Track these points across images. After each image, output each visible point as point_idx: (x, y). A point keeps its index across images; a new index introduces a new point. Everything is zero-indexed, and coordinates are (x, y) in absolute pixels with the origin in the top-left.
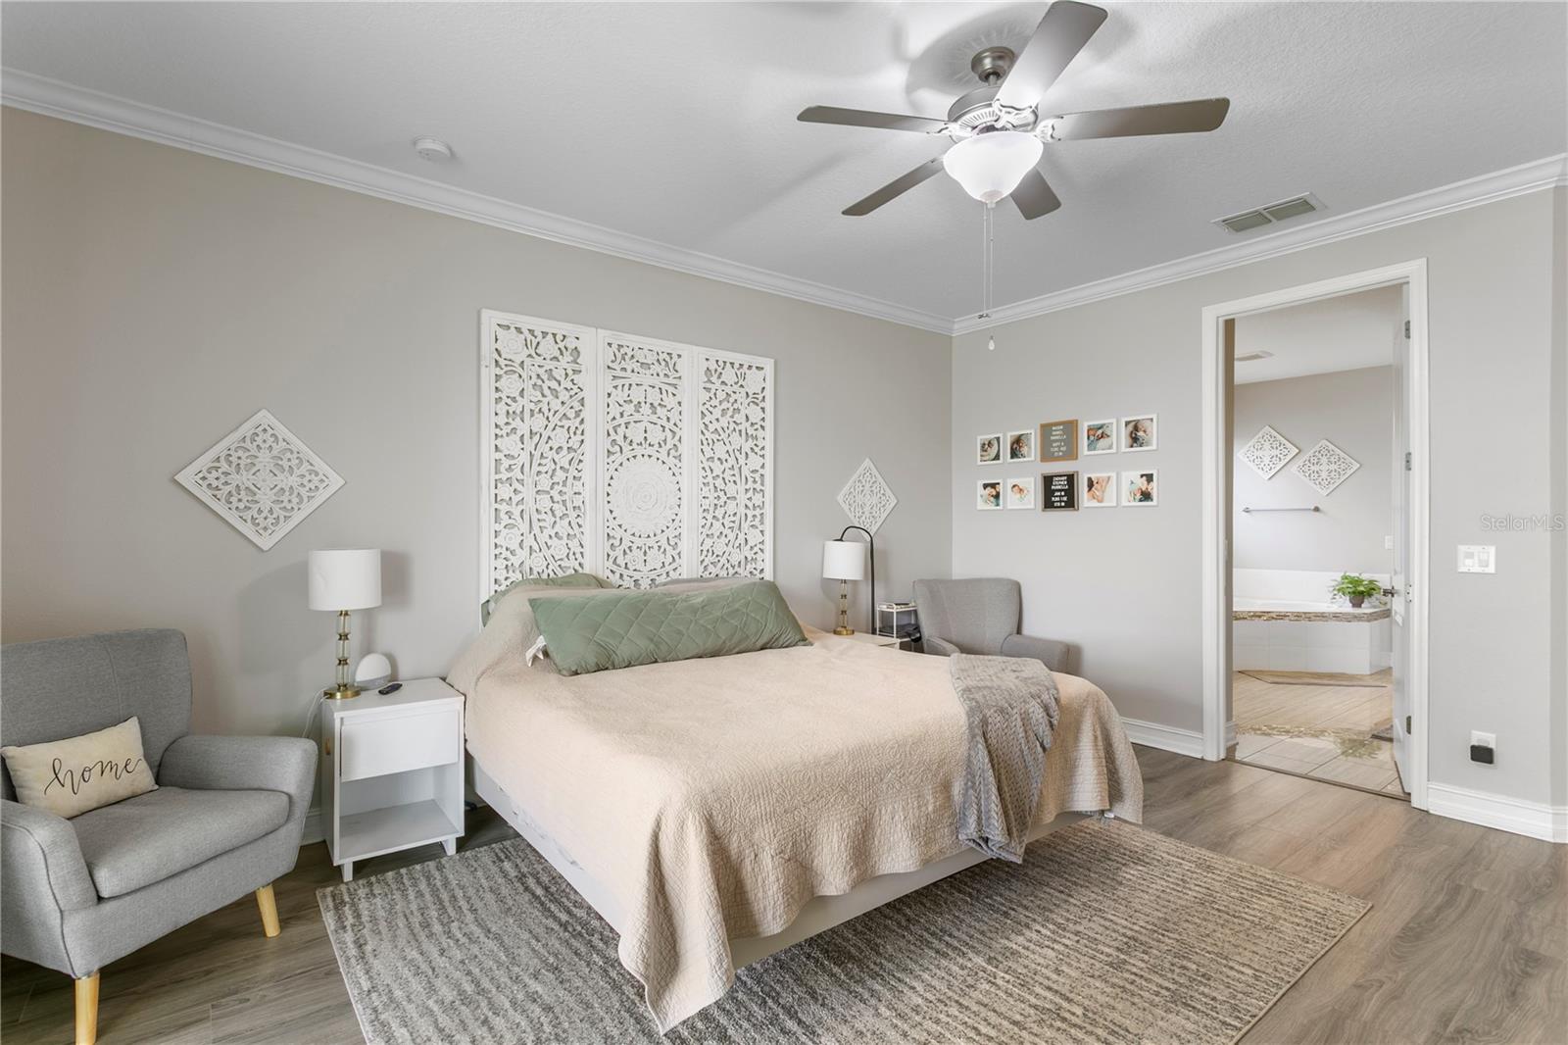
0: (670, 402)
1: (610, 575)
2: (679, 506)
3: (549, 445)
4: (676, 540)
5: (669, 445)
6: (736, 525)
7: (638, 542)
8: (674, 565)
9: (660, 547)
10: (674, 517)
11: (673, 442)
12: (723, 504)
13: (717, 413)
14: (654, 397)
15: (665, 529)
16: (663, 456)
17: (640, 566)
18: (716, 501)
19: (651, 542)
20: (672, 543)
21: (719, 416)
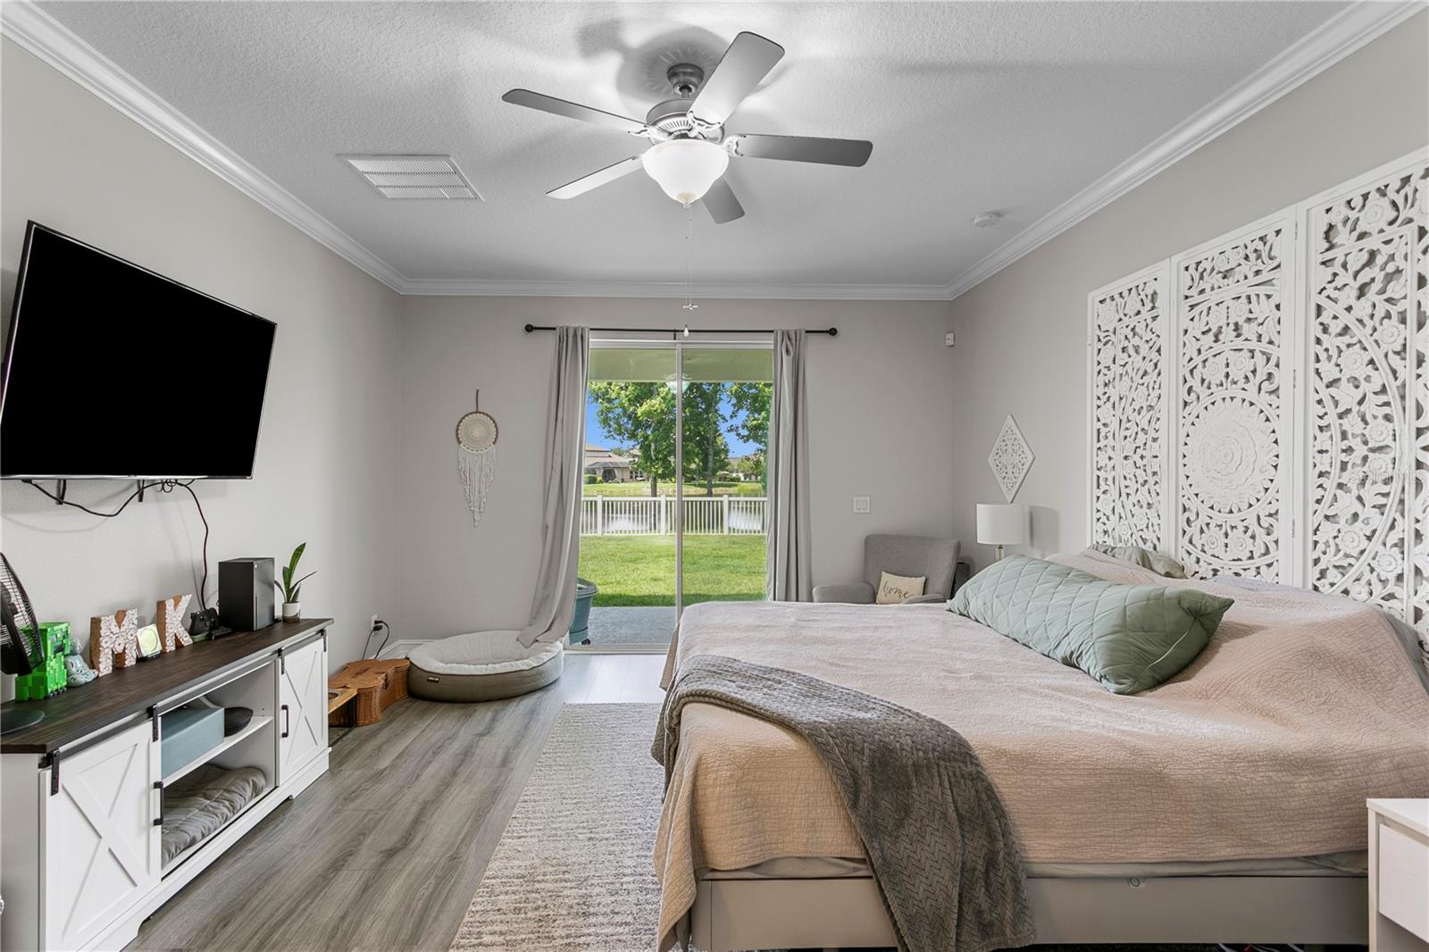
0: (1263, 309)
1: (1186, 556)
2: (1276, 467)
3: (1132, 407)
4: (1271, 520)
5: (1261, 375)
6: (1392, 502)
7: (1219, 518)
8: (1268, 559)
9: (1247, 528)
10: (1268, 484)
11: (1266, 371)
12: (1359, 461)
13: (1348, 297)
14: (1239, 313)
15: (1253, 502)
16: (1251, 394)
17: (1219, 551)
18: (1344, 457)
19: (1234, 519)
20: (1265, 525)
21: (1352, 301)
